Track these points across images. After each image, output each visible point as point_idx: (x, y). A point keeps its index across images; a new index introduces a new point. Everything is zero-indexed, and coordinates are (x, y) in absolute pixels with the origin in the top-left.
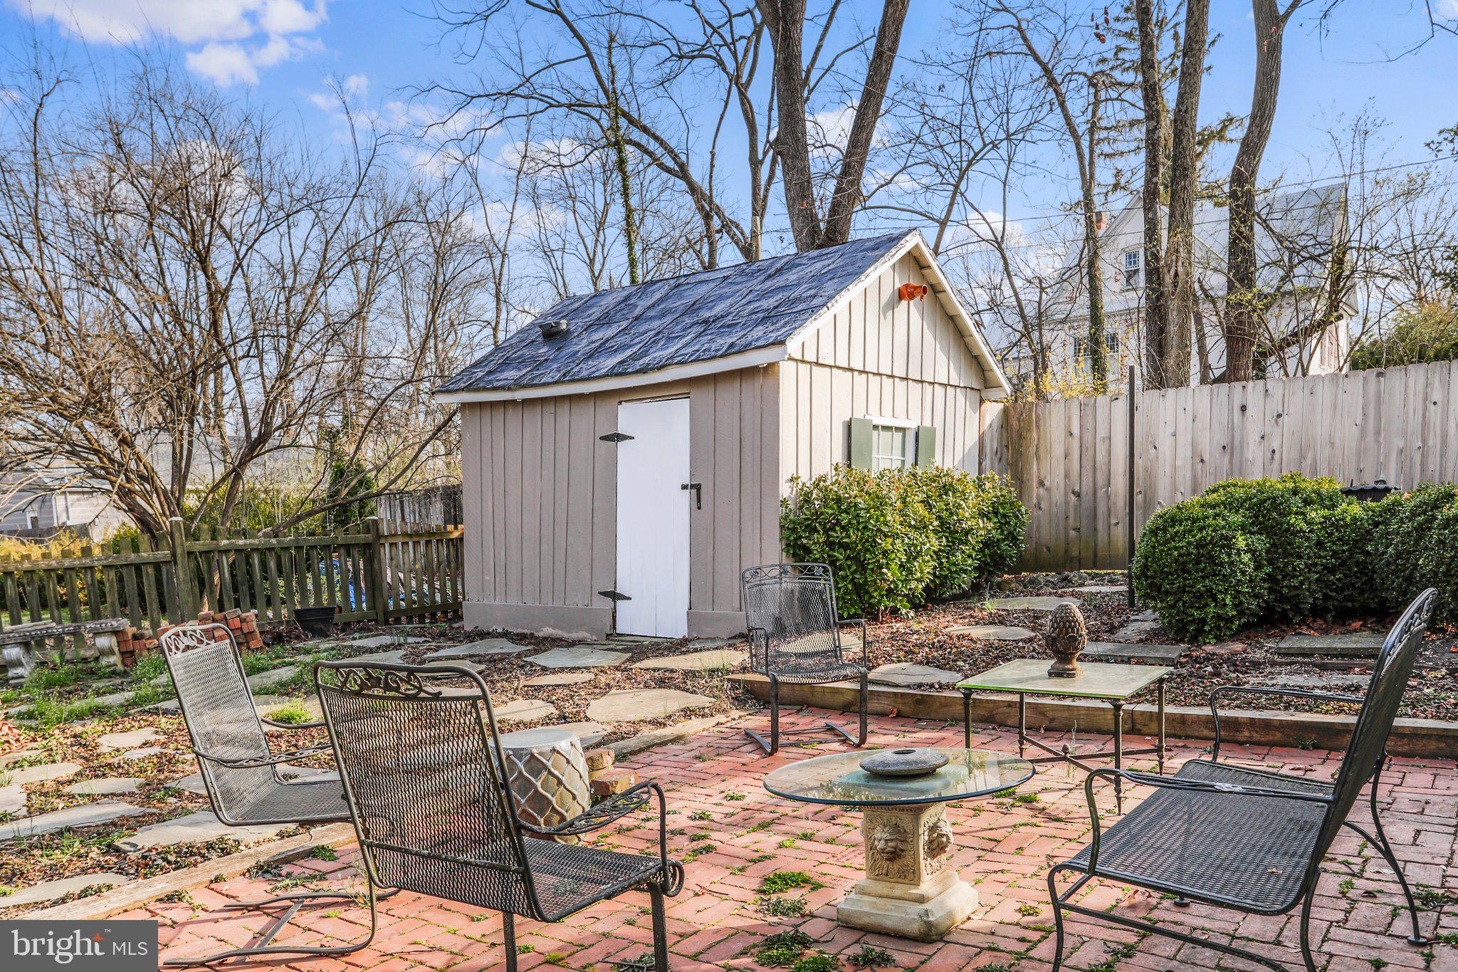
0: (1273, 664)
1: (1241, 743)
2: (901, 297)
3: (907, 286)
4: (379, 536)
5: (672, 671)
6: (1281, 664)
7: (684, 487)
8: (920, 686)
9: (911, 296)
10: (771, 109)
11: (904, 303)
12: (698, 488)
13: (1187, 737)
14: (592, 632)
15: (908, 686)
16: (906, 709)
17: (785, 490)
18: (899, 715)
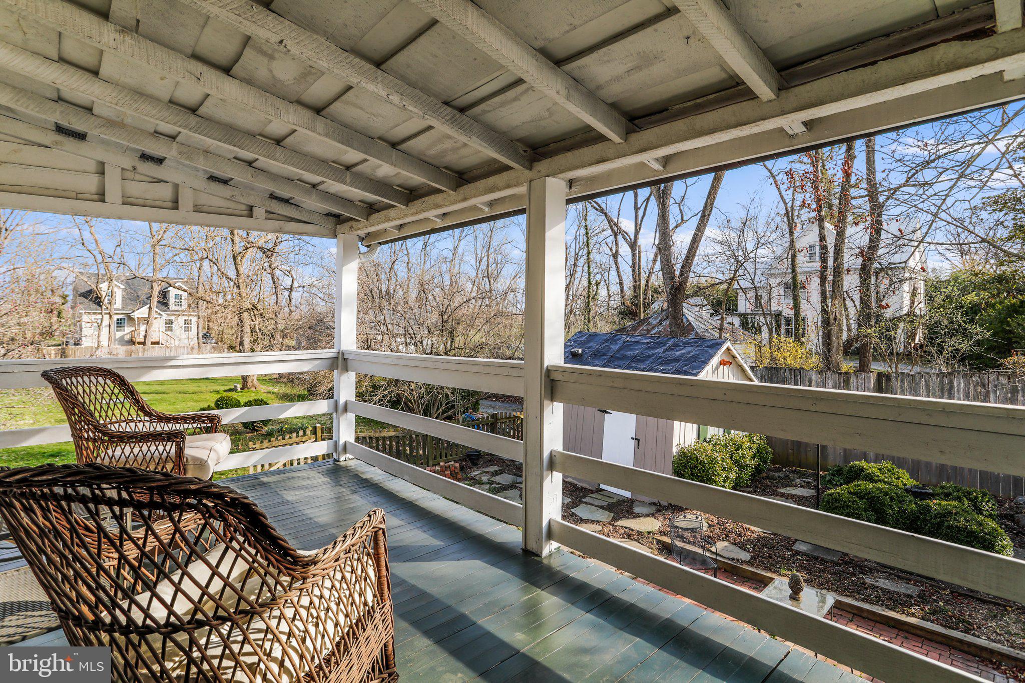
0: (878, 571)
1: (864, 618)
2: (721, 364)
3: (723, 360)
4: (497, 419)
5: (633, 530)
6: (881, 572)
7: (632, 438)
8: (733, 559)
9: (725, 364)
10: (656, 232)
11: (722, 366)
12: (638, 440)
13: (842, 610)
14: (590, 485)
15: (728, 559)
16: (728, 569)
17: (675, 450)
18: (725, 571)
